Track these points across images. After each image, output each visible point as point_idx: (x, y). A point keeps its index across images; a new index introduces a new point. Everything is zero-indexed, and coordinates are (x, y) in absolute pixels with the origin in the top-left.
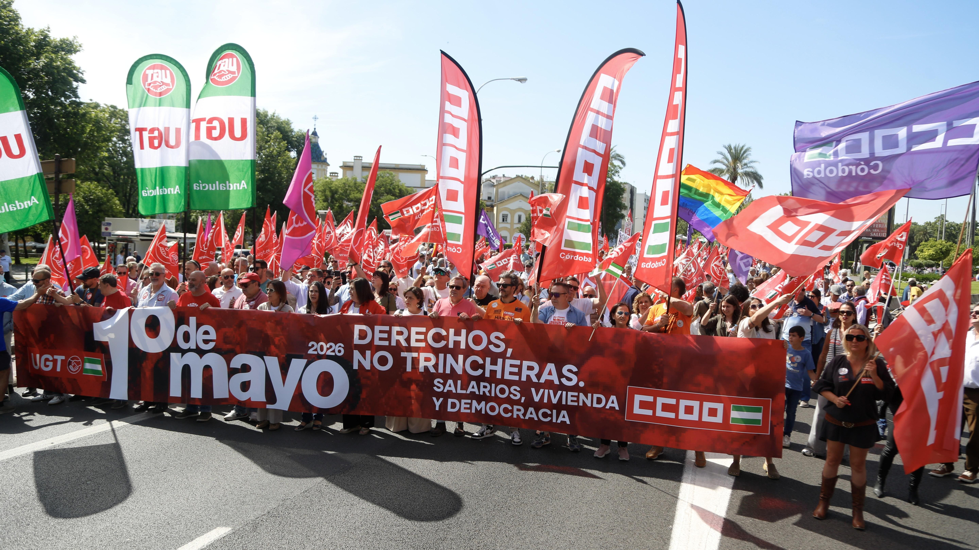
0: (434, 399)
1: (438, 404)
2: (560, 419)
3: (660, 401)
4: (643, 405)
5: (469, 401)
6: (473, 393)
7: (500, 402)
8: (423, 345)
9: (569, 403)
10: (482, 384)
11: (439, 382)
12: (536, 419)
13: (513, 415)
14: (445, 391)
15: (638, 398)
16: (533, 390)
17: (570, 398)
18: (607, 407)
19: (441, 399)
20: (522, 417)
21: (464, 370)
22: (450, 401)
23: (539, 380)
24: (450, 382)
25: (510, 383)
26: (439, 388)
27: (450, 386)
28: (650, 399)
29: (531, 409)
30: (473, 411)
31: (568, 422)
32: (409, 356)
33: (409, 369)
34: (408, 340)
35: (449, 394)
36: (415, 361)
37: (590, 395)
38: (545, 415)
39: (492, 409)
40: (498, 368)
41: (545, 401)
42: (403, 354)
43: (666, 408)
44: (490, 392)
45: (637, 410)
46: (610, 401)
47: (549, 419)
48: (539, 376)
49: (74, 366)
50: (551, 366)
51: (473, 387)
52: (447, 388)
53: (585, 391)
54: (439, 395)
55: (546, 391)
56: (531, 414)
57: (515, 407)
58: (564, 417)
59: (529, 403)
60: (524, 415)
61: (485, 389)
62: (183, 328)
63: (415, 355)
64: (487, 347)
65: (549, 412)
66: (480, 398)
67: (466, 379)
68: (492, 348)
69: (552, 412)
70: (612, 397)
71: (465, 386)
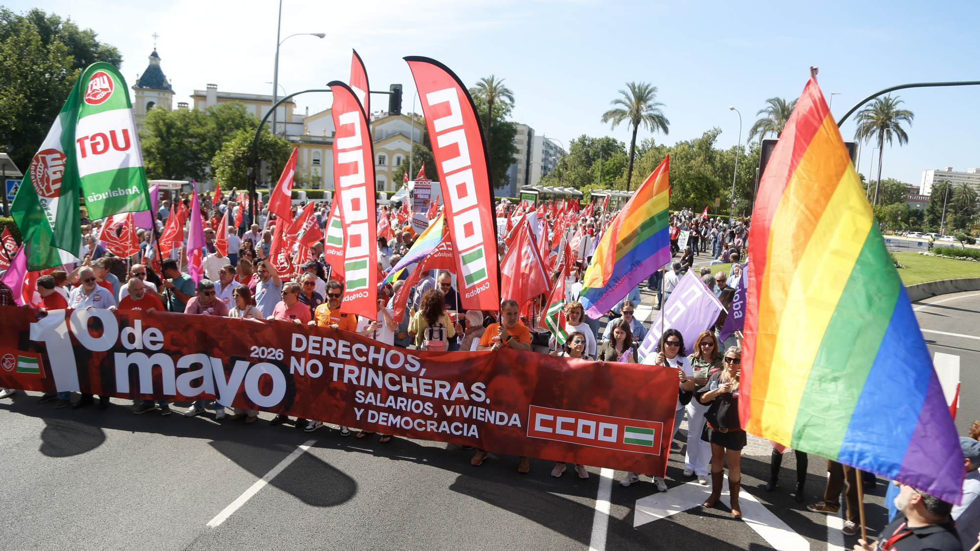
0: (356, 409)
1: (359, 414)
2: (470, 433)
3: (560, 420)
4: (544, 423)
5: (386, 414)
6: (390, 407)
7: (414, 416)
8: (348, 357)
9: (479, 418)
10: (400, 399)
11: (360, 394)
12: (448, 432)
13: (426, 429)
14: (366, 402)
15: (539, 417)
16: (444, 407)
17: (479, 414)
18: (510, 425)
19: (362, 410)
20: (436, 431)
21: (383, 384)
22: (370, 412)
23: (449, 398)
24: (371, 394)
25: (424, 399)
26: (360, 399)
27: (370, 398)
28: (550, 418)
29: (445, 423)
30: (389, 424)
31: (477, 437)
32: (336, 366)
33: (335, 379)
34: (336, 351)
35: (369, 406)
36: (341, 372)
37: (493, 412)
38: (457, 428)
39: (407, 423)
40: (414, 385)
41: (458, 415)
42: (331, 364)
43: (565, 426)
44: (406, 407)
45: (538, 428)
46: (513, 418)
47: (460, 432)
48: (449, 394)
49: (8, 364)
50: (460, 386)
51: (390, 402)
52: (368, 400)
53: (490, 408)
54: (360, 406)
55: (458, 407)
56: (444, 427)
57: (429, 422)
58: (474, 431)
59: (442, 417)
60: (438, 428)
61: (402, 403)
62: (128, 330)
63: (341, 366)
64: (403, 366)
65: (461, 426)
66: (396, 413)
67: (385, 393)
68: (408, 367)
69: (463, 426)
70: (516, 416)
71: (383, 401)
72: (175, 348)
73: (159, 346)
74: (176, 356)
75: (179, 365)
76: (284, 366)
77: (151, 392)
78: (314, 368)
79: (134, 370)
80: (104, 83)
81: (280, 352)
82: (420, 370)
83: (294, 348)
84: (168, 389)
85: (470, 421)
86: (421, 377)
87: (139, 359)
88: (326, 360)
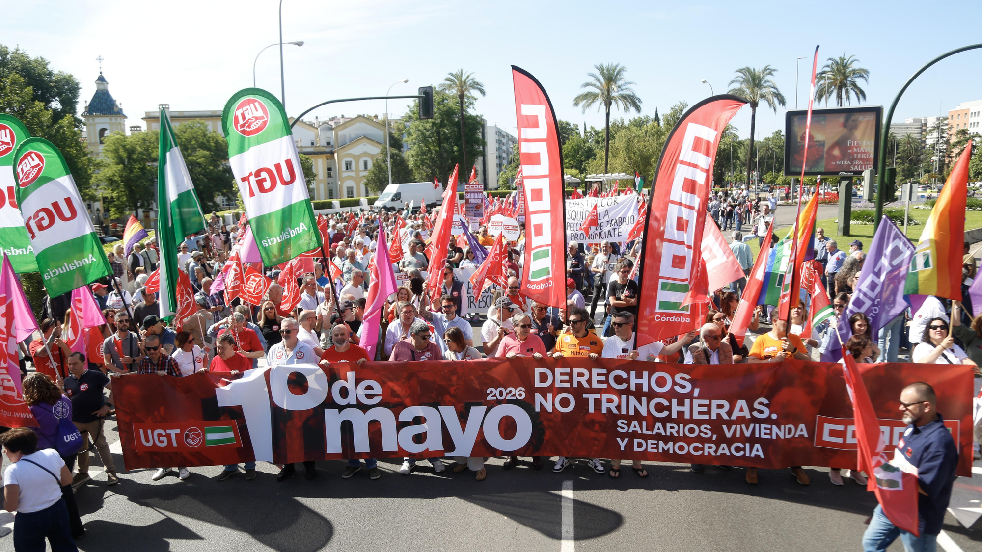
0: (619, 440)
1: (622, 445)
2: (754, 453)
3: (851, 429)
4: (833, 433)
5: (656, 442)
6: (659, 434)
7: (689, 441)
8: (605, 386)
9: (763, 436)
10: (668, 425)
11: (622, 423)
12: (728, 454)
13: (703, 453)
14: (630, 431)
15: (827, 427)
16: (725, 427)
17: (762, 431)
18: (797, 436)
19: (626, 440)
20: (713, 454)
21: (649, 411)
22: (636, 441)
23: (730, 417)
24: (635, 423)
25: (699, 423)
26: (623, 428)
27: (635, 426)
28: (840, 427)
29: (724, 445)
30: (661, 451)
31: (762, 456)
32: (591, 397)
33: (591, 409)
34: (589, 381)
35: (635, 435)
36: (598, 402)
37: (782, 427)
38: (738, 449)
39: (681, 448)
40: (686, 409)
41: (738, 435)
42: (585, 396)
44: (678, 432)
45: (826, 437)
46: (799, 429)
47: (742, 453)
48: (729, 413)
50: (742, 403)
51: (658, 428)
52: (632, 429)
53: (778, 423)
54: (623, 436)
55: (739, 427)
56: (724, 449)
57: (706, 445)
58: (758, 451)
59: (722, 439)
60: (716, 452)
61: (671, 429)
62: (339, 383)
63: (597, 396)
64: (672, 388)
65: (742, 446)
66: (666, 439)
67: (652, 421)
68: (677, 388)
69: (745, 445)
70: (802, 426)
71: (650, 427)
72: (396, 400)
73: (377, 400)
74: (396, 407)
75: (401, 419)
76: (527, 405)
77: (368, 451)
78: (565, 403)
79: (347, 428)
80: (257, 110)
81: (520, 390)
82: (692, 390)
83: (538, 384)
84: (389, 444)
85: (752, 440)
86: (696, 398)
87: (353, 415)
88: (578, 392)
